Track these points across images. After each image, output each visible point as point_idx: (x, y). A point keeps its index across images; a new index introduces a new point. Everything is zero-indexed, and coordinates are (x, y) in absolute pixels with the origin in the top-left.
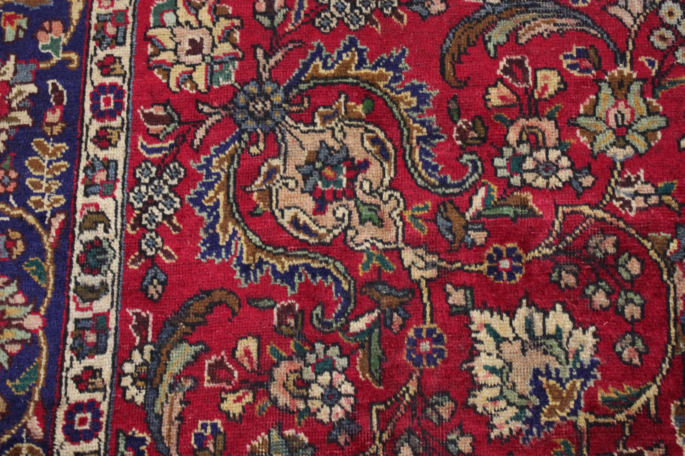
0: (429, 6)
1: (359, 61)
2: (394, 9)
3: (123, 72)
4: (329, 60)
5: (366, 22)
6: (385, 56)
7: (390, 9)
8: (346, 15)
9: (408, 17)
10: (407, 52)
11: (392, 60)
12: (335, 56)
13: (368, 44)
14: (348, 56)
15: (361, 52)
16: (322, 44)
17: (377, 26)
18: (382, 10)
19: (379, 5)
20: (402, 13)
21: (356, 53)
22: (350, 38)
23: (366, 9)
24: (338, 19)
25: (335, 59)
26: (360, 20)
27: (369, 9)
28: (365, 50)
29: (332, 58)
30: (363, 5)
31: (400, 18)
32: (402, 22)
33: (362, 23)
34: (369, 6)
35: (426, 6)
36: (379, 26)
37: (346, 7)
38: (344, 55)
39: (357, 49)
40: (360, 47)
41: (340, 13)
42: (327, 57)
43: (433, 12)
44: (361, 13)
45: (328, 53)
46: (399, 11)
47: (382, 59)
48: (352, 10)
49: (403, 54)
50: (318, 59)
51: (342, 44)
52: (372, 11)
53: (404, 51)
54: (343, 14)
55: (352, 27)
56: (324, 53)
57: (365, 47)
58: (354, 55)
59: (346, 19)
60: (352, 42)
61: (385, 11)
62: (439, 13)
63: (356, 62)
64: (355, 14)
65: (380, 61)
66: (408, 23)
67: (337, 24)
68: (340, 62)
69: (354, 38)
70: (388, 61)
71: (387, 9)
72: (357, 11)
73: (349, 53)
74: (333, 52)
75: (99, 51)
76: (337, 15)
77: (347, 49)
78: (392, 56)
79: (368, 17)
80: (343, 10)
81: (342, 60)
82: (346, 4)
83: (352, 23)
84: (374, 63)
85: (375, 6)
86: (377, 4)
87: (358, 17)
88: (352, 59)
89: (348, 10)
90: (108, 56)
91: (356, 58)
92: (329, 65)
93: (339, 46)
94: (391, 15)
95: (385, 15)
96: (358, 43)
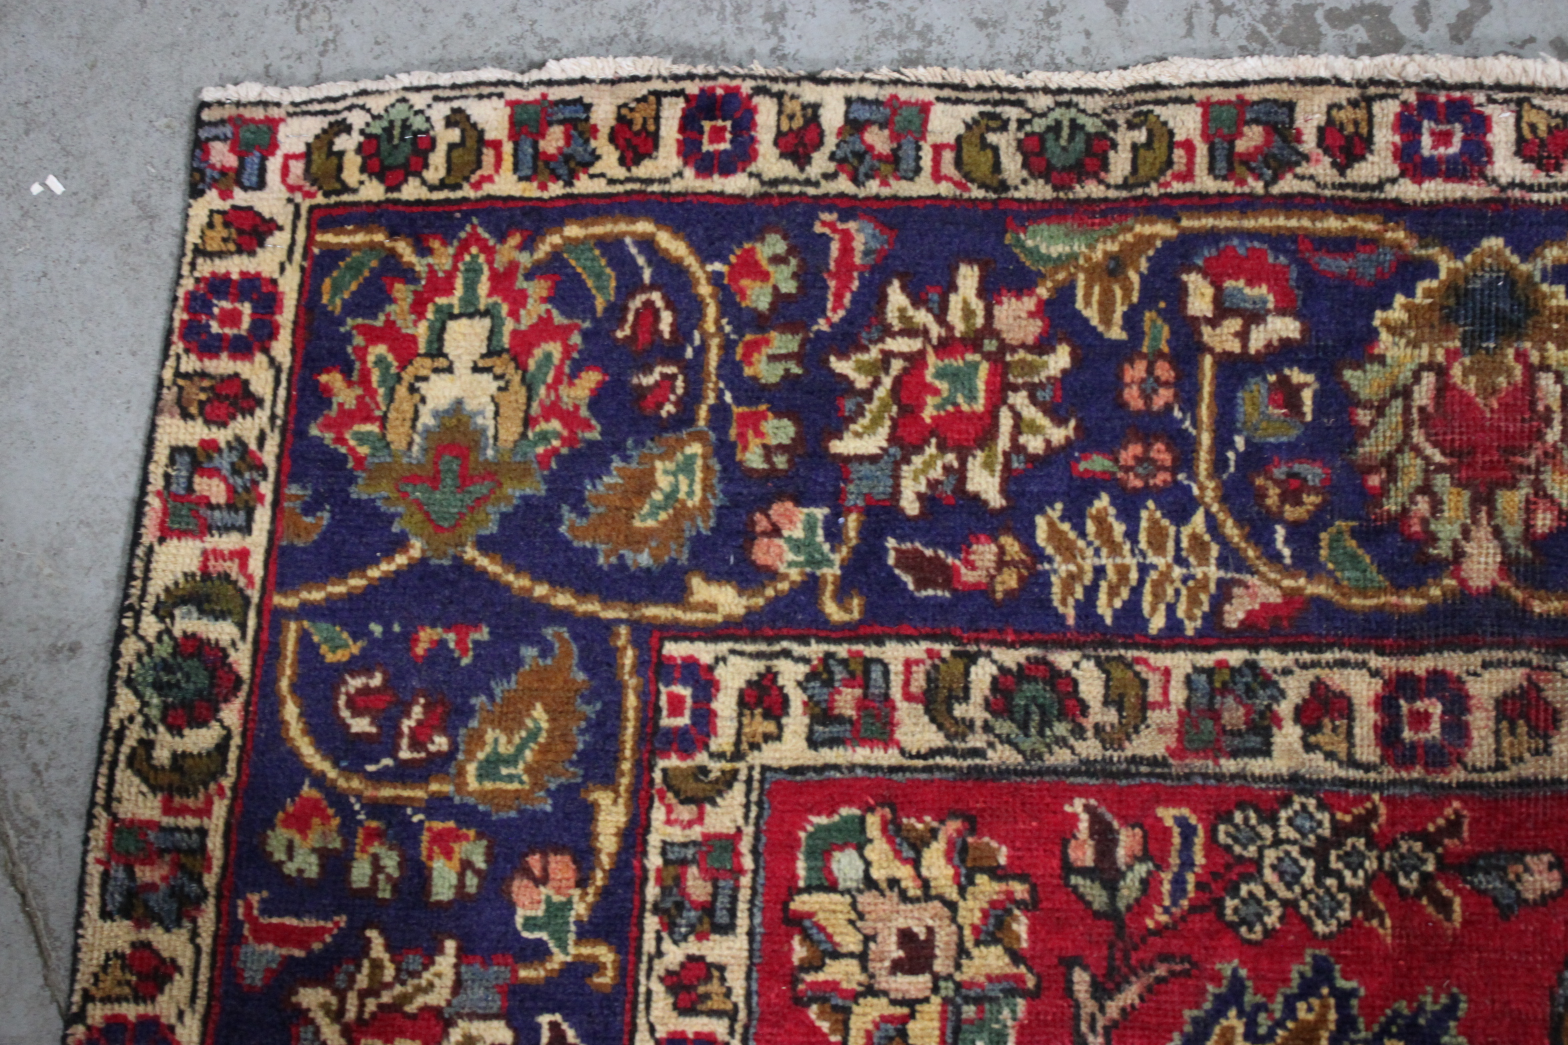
0: (1519, 878)
1: (1339, 1023)
2: (1425, 878)
3: (729, 1006)
4: (1262, 1018)
5: (1353, 913)
6: (1402, 1006)
7: (1415, 876)
8: (1305, 893)
9: (1465, 905)
10: (1463, 1006)
11: (1422, 1021)
12: (1278, 1006)
13: (1359, 974)
14: (1310, 1009)
15: (1343, 998)
16: (1243, 972)
17: (1382, 924)
18: (1393, 876)
19: (1387, 861)
20: (1447, 892)
21: (1332, 1001)
22: (1314, 957)
23: (1355, 875)
24: (1285, 903)
25: (1278, 1015)
26: (1340, 905)
27: (1361, 873)
28: (1353, 993)
29: (1270, 1013)
30: (1348, 866)
31: (1444, 906)
32: (1449, 918)
33: (1344, 915)
34: (1361, 865)
35: (1512, 877)
36: (1388, 922)
37: (1303, 870)
38: (1301, 1006)
39: (1335, 992)
40: (1342, 983)
41: (1289, 886)
42: (1258, 1008)
43: (1530, 896)
44: (1342, 887)
45: (1259, 998)
46: (1440, 885)
47: (1397, 1014)
48: (1318, 879)
49: (1450, 1010)
50: (1233, 1013)
51: (1295, 975)
52: (1369, 879)
53: (1455, 1000)
54: (1297, 889)
55: (1320, 927)
56: (1249, 998)
57: (1353, 984)
58: (1325, 1007)
59: (1303, 904)
60: (1322, 972)
61: (1403, 881)
62: (1546, 899)
63: (1332, 1027)
64: (1328, 890)
65: (1391, 1021)
66: (1466, 923)
67: (1281, 919)
68: (1290, 1025)
69: (1325, 959)
70: (1412, 1024)
71: (1407, 876)
72: (1331, 882)
73: (1315, 1002)
74: (1271, 997)
75: (667, 945)
76: (1283, 893)
77: (1308, 989)
78: (1421, 1009)
79: (1359, 899)
80: (1296, 878)
81: (1295, 1019)
82: (1303, 862)
83: (1319, 914)
84: (1376, 1028)
85: (1375, 865)
86: (1380, 859)
87: (1333, 897)
88: (1322, 1020)
89: (1308, 879)
90: (691, 958)
91: (1332, 1016)
92: (1262, 1031)
93: (1286, 981)
94: (1418, 895)
95: (1403, 892)
96: (1337, 974)
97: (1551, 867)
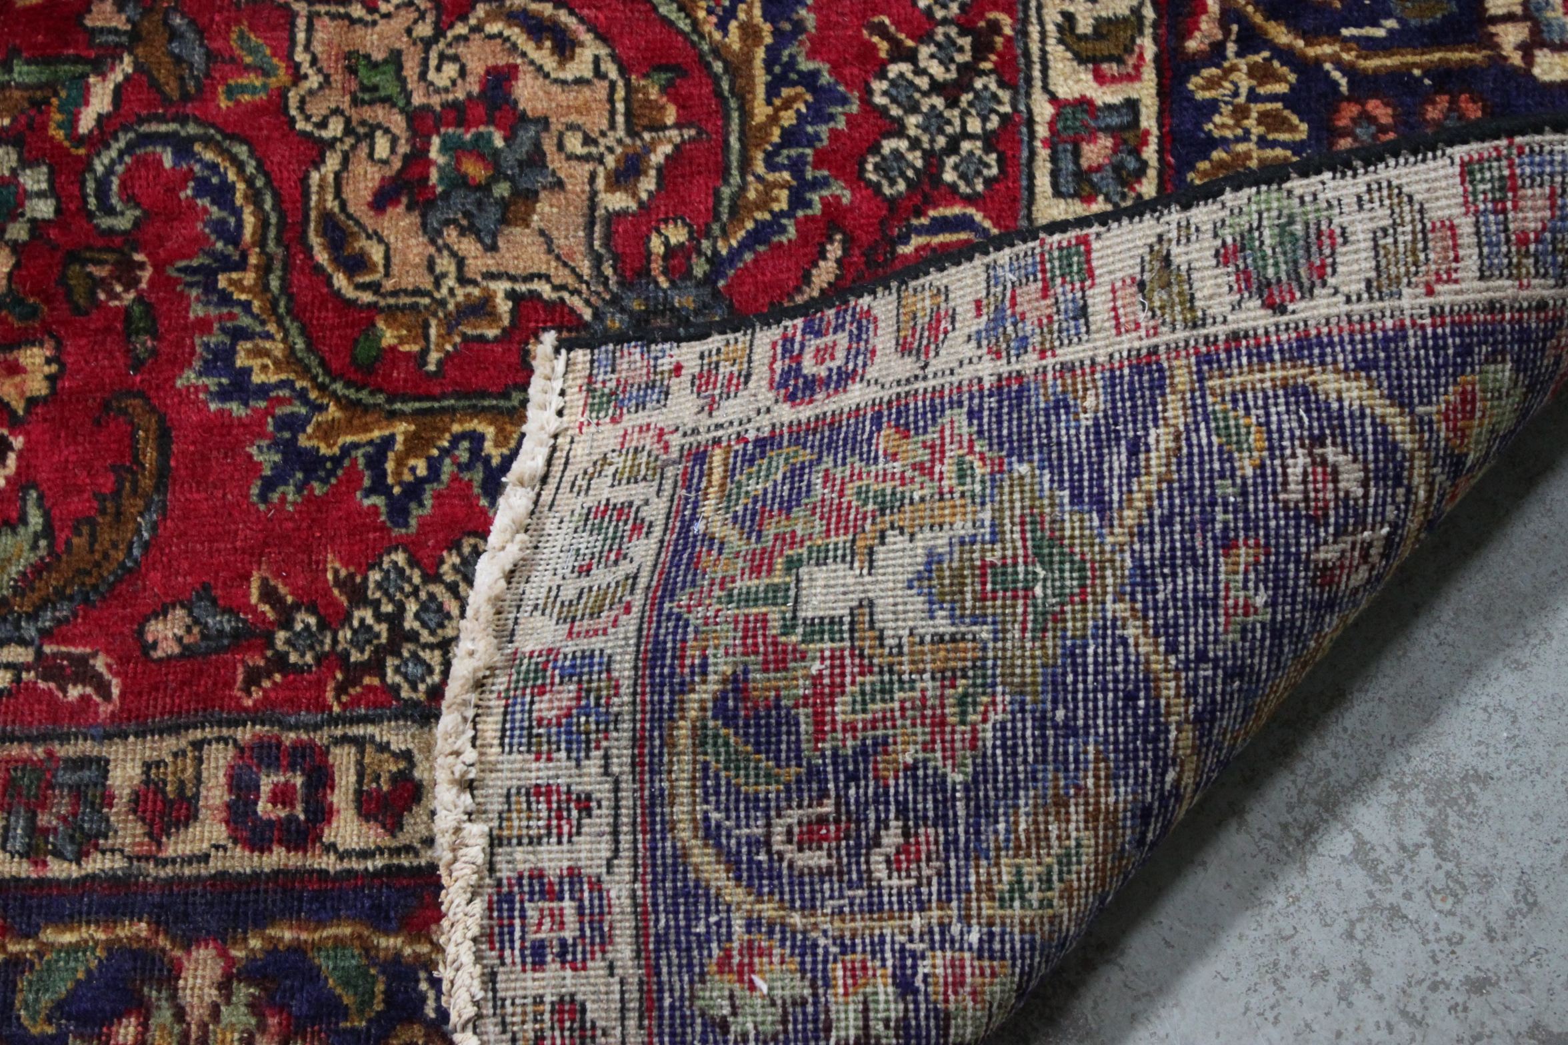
0: (189, 630)
1: (384, 458)
2: (287, 624)
4: (464, 456)
5: (365, 579)
6: (318, 489)
7: (299, 627)
8: (415, 592)
9: (247, 595)
10: (255, 491)
11: (299, 475)
12: (447, 467)
13: (361, 513)
14: (413, 470)
15: (379, 486)
16: (483, 502)
17: (336, 572)
18: (323, 625)
19: (328, 641)
20: (266, 608)
21: (390, 480)
22: (406, 525)
23: (362, 621)
24: (437, 578)
25: (448, 461)
26: (379, 585)
27: (356, 623)
28: (369, 493)
29: (456, 462)
30: (370, 628)
31: (268, 594)
32: (264, 582)
33: (375, 576)
34: (355, 632)
35: (196, 630)
36: (330, 576)
37: (417, 616)
38: (422, 471)
39: (386, 491)
40: (378, 500)
41: (432, 596)
42: (468, 467)
43: (180, 612)
44: (376, 605)
45: (466, 476)
46: (271, 616)
47: (324, 481)
48: (401, 608)
49: (269, 485)
50: (495, 462)
51: (428, 502)
52: (348, 617)
53: (263, 497)
54: (423, 595)
55: (400, 558)
56: (478, 475)
57: (367, 502)
58: (398, 473)
59: (417, 580)
60: (399, 511)
61: (312, 621)
62: (162, 612)
63: (391, 455)
64: (391, 599)
65: (331, 473)
66: (247, 577)
67: (442, 561)
68: (435, 452)
69: (397, 525)
70: (310, 474)
71: (307, 627)
72: (387, 608)
73: (407, 477)
74: (455, 478)
76: (438, 590)
77: (414, 490)
78: (299, 490)
79: (359, 596)
80: (424, 607)
81: (430, 459)
82: (416, 625)
83: (401, 572)
84: (347, 463)
85: (341, 634)
86: (335, 641)
87: (386, 593)
88: (400, 462)
89: (412, 607)
91: (390, 466)
92: (465, 444)
93: (438, 496)
94: (297, 607)
95: (312, 610)
96: (383, 509)
97: (155, 645)
